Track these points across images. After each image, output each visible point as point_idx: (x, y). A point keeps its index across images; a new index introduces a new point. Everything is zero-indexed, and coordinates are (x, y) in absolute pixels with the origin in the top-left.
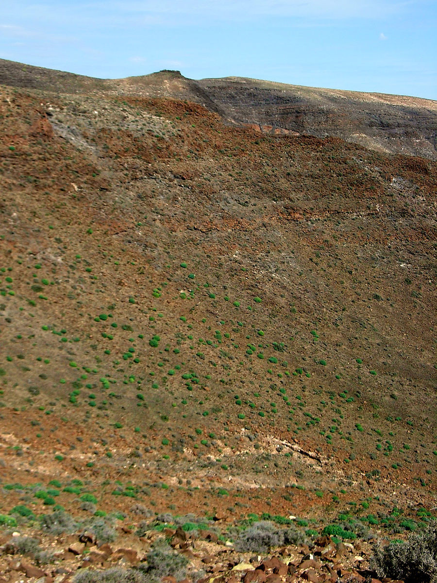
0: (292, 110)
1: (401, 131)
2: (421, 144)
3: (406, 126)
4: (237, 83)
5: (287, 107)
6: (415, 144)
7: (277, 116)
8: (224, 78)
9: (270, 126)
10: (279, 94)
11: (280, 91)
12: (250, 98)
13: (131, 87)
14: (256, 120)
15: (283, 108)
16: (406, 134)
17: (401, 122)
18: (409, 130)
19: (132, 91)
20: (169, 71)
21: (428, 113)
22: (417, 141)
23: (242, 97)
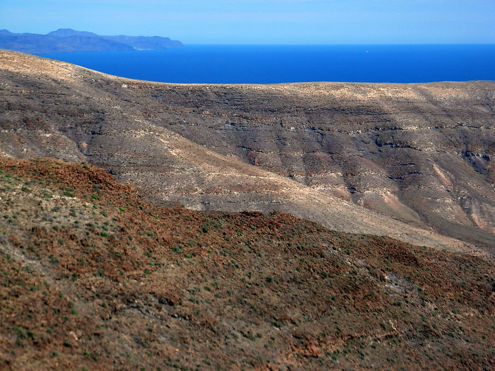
1: (17, 117)
2: (54, 140)
3: (23, 108)
6: (44, 141)
16: (26, 122)
17: (13, 100)
18: (30, 115)
21: (53, 84)
22: (48, 135)
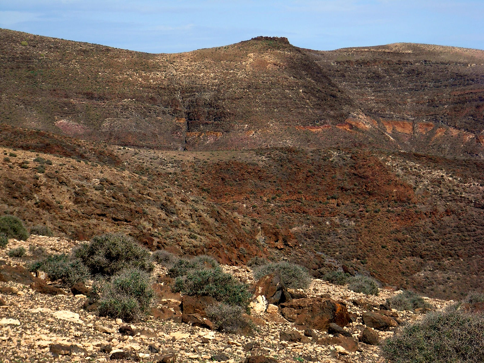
0: (474, 95)
4: (396, 54)
5: (467, 92)
7: (446, 106)
8: (373, 47)
9: (431, 123)
10: (463, 70)
11: (466, 65)
12: (409, 79)
13: (191, 66)
14: (409, 113)
15: (459, 93)
19: (190, 71)
20: (267, 38)
23: (395, 76)
